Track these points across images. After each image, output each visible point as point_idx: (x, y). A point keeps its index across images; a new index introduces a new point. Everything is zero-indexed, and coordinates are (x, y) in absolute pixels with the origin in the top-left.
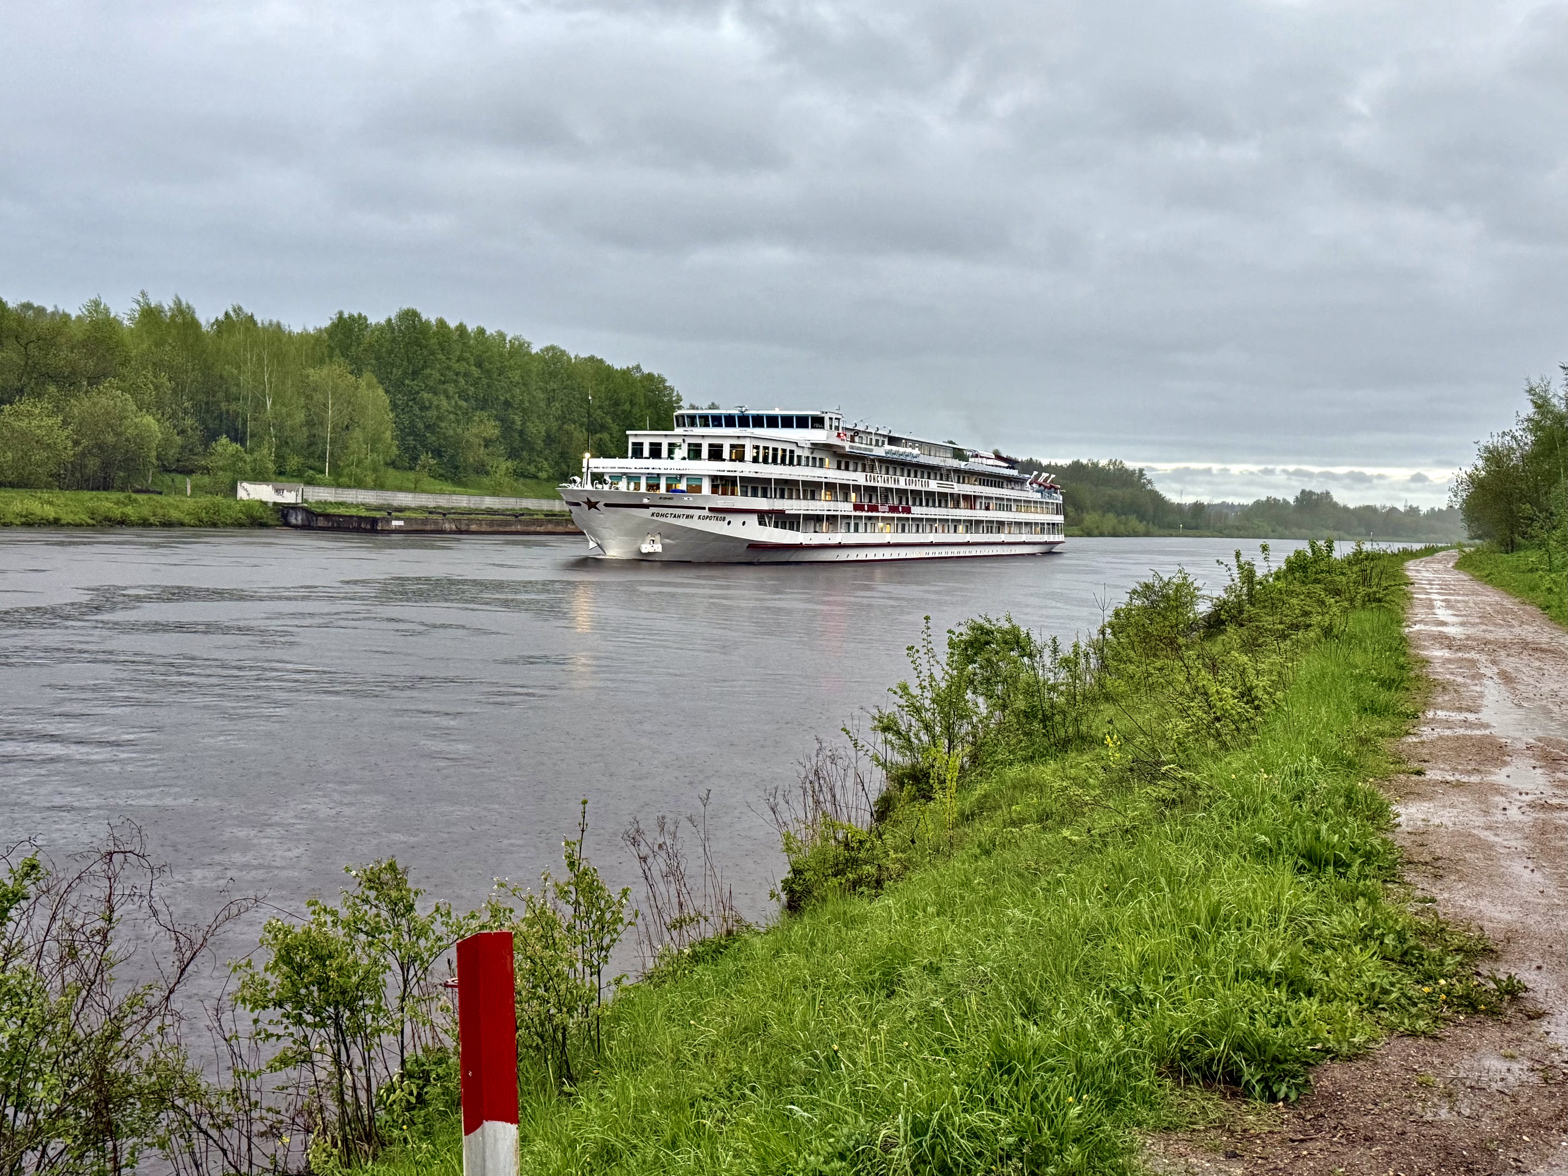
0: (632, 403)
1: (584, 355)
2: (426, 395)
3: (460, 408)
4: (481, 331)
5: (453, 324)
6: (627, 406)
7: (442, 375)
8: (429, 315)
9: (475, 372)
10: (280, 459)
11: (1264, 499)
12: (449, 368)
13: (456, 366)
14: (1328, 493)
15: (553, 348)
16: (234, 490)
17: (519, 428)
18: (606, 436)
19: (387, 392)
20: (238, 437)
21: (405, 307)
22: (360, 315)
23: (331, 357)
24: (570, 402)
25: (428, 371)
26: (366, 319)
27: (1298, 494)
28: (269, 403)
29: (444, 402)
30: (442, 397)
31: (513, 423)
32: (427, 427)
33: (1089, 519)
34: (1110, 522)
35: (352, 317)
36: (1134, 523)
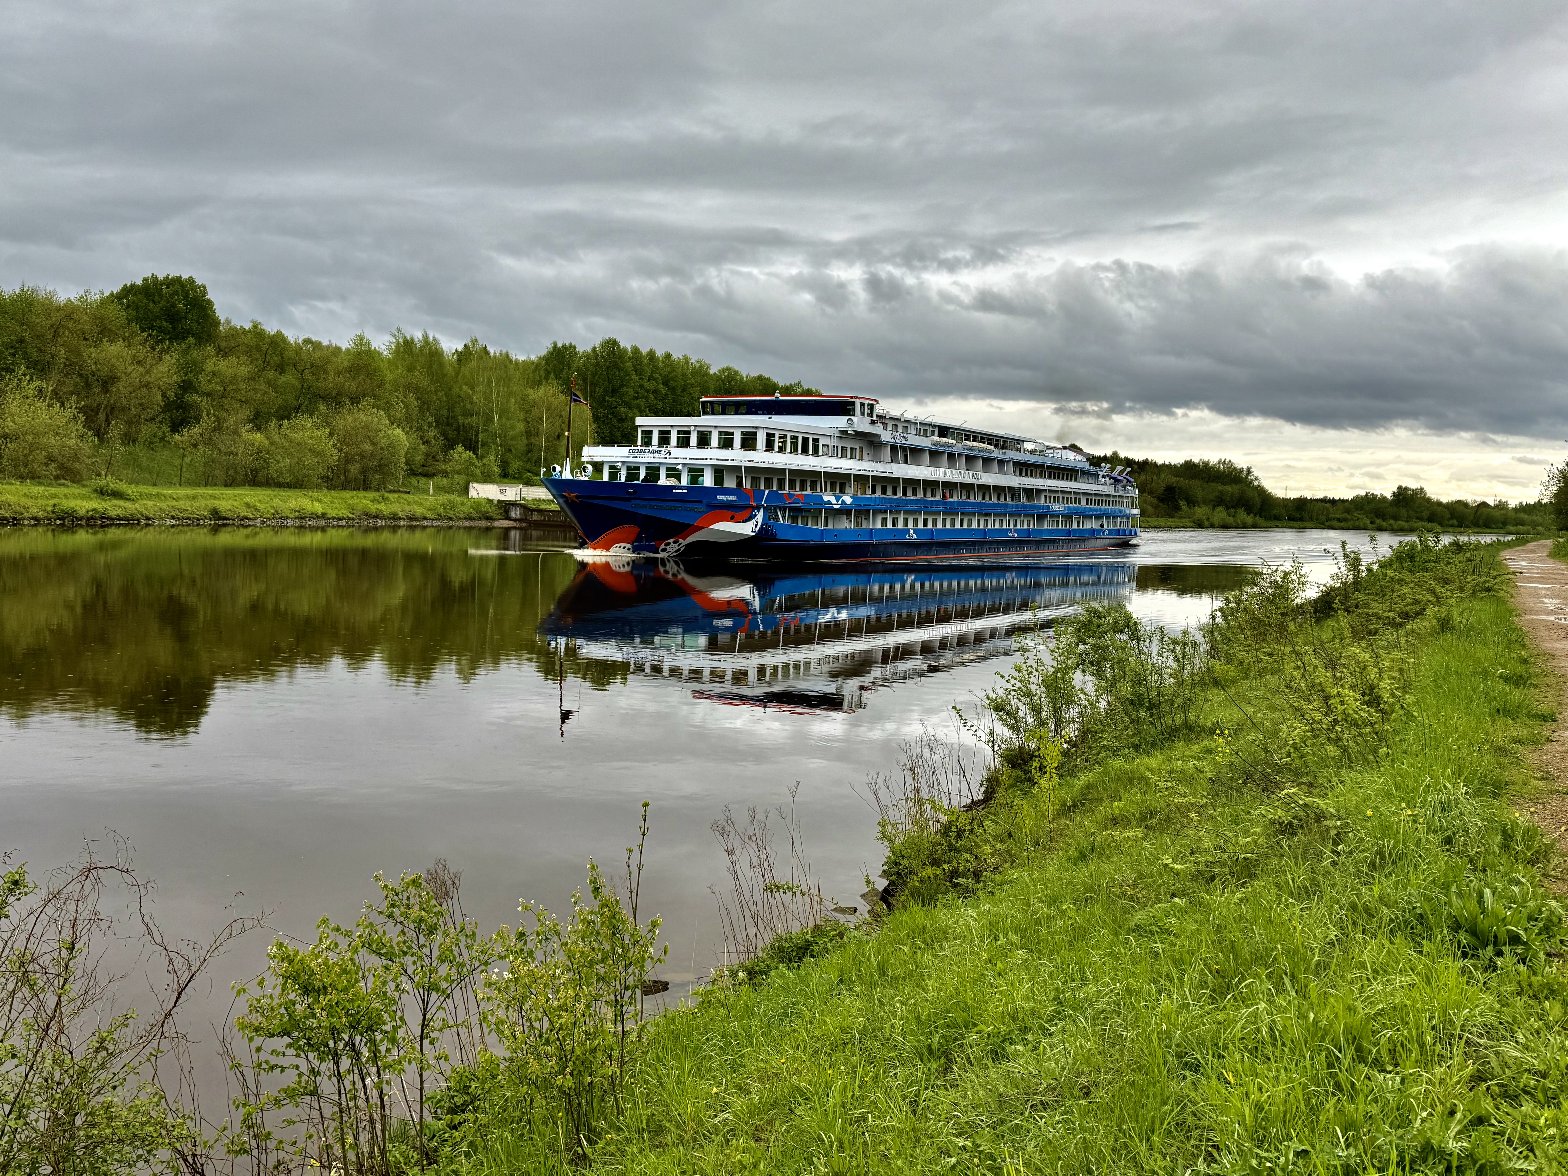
4: (668, 356)
5: (645, 350)
8: (626, 344)
10: (504, 465)
11: (1363, 494)
12: (641, 386)
13: (646, 385)
14: (1422, 489)
15: (728, 369)
16: (466, 490)
20: (471, 446)
21: (607, 337)
22: (571, 344)
23: (547, 379)
25: (625, 389)
26: (575, 347)
27: (1395, 490)
28: (496, 418)
33: (1200, 512)
34: (1220, 514)
35: (564, 346)
36: (1242, 515)
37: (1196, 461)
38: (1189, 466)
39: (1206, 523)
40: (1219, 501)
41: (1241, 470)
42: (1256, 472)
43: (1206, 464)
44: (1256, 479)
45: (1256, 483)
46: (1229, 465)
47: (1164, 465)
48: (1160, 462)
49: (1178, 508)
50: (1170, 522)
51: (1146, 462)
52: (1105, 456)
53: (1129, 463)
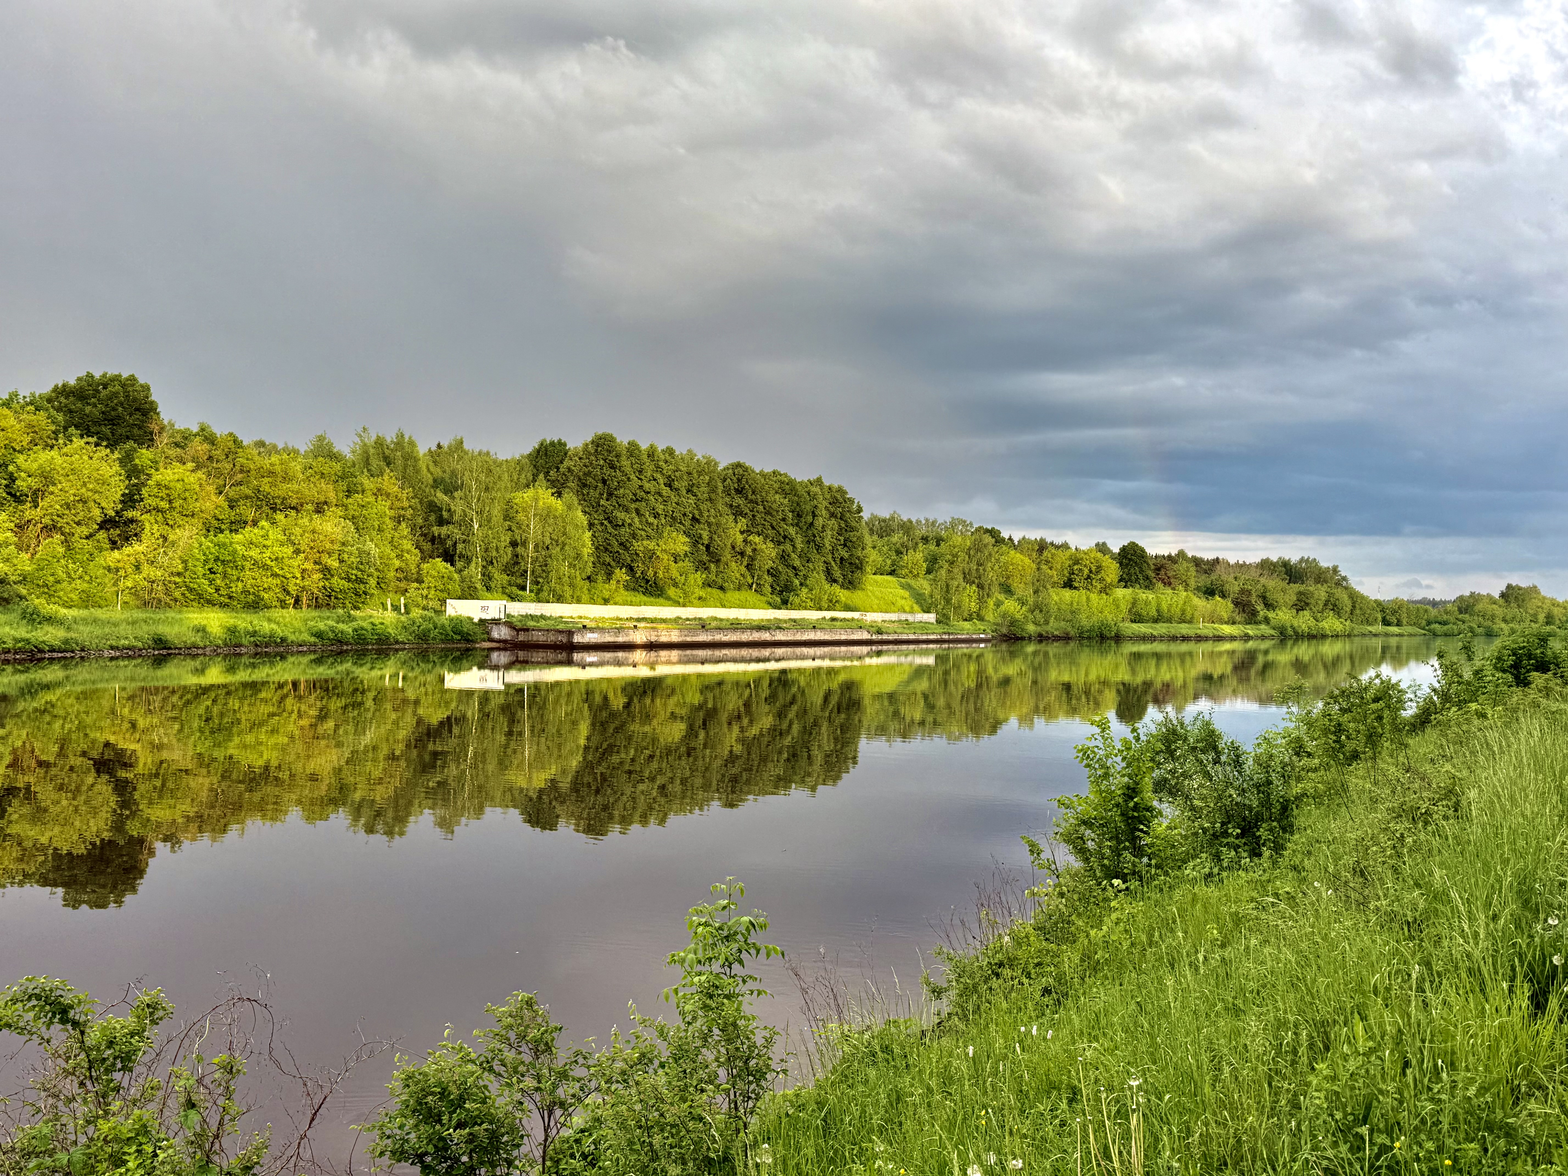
0: (814, 515)
1: (768, 470)
2: (619, 514)
3: (651, 524)
4: (670, 452)
5: (644, 446)
6: (810, 519)
7: (635, 495)
8: (623, 439)
9: (666, 491)
10: (486, 577)
11: (1467, 593)
12: (641, 487)
13: (647, 486)
14: (1535, 587)
15: (739, 465)
16: (443, 607)
17: (706, 542)
18: (788, 547)
19: (585, 512)
20: (449, 558)
21: (600, 432)
22: (560, 440)
23: (534, 481)
24: (754, 516)
25: (622, 491)
26: (565, 445)
27: (1503, 588)
28: (476, 526)
29: (636, 520)
30: (634, 515)
31: (700, 537)
32: (621, 544)
33: (1280, 617)
34: (1303, 619)
35: (552, 444)
36: (1331, 621)
37: (1275, 559)
38: (1266, 565)
39: (1289, 630)
40: (1303, 605)
41: (1327, 569)
42: (1343, 571)
43: (1286, 563)
44: (1345, 578)
45: (1345, 584)
46: (1311, 563)
47: (1238, 564)
48: (1232, 561)
49: (1254, 613)
51: (1216, 561)
52: (1170, 557)
53: (1197, 562)
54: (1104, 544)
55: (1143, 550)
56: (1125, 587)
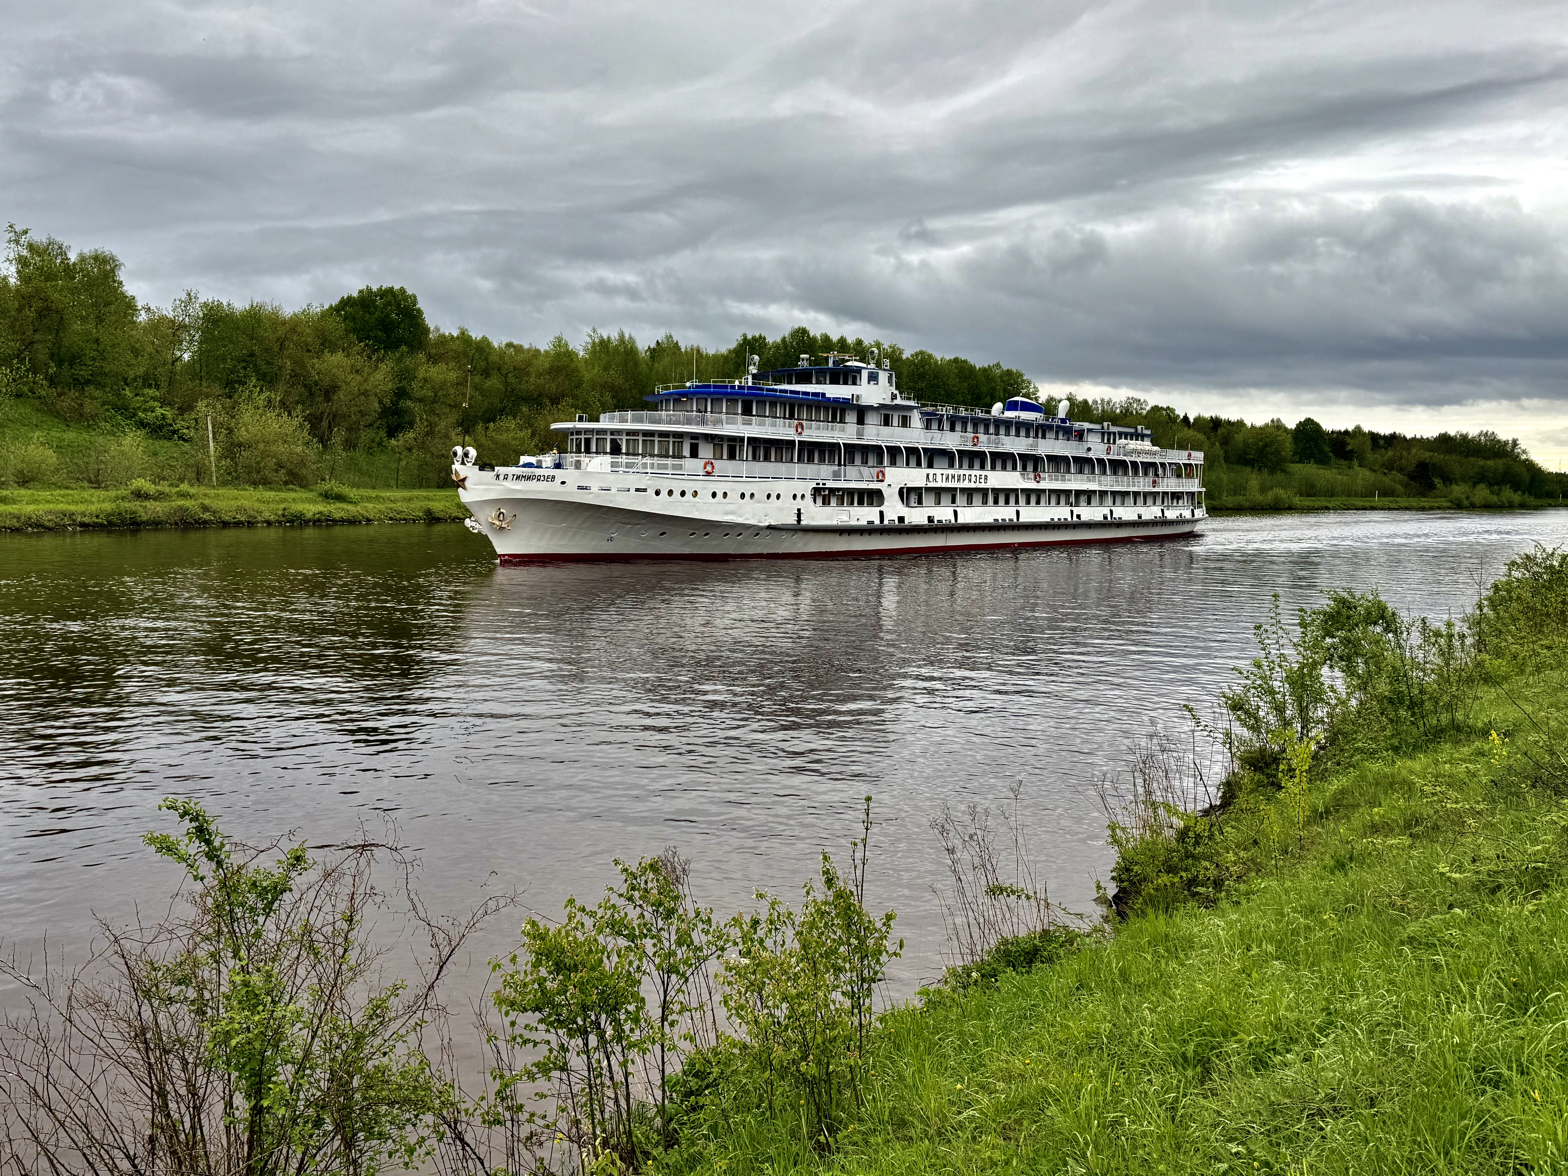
1: (949, 357)
5: (835, 337)
8: (816, 331)
15: (922, 354)
21: (797, 326)
22: (760, 335)
26: (765, 338)
33: (1458, 490)
34: (1482, 493)
36: (1508, 494)
37: (1452, 433)
38: (1444, 440)
39: (1466, 503)
40: (1481, 478)
41: (1506, 443)
42: (1523, 444)
43: (1464, 437)
44: (1524, 452)
45: (1524, 457)
46: (1492, 437)
47: (1414, 439)
48: (1409, 436)
49: (1432, 487)
50: (1424, 502)
51: (1394, 436)
52: (1346, 432)
53: (1374, 437)
54: (1279, 420)
55: (1318, 425)
56: (1300, 462)
